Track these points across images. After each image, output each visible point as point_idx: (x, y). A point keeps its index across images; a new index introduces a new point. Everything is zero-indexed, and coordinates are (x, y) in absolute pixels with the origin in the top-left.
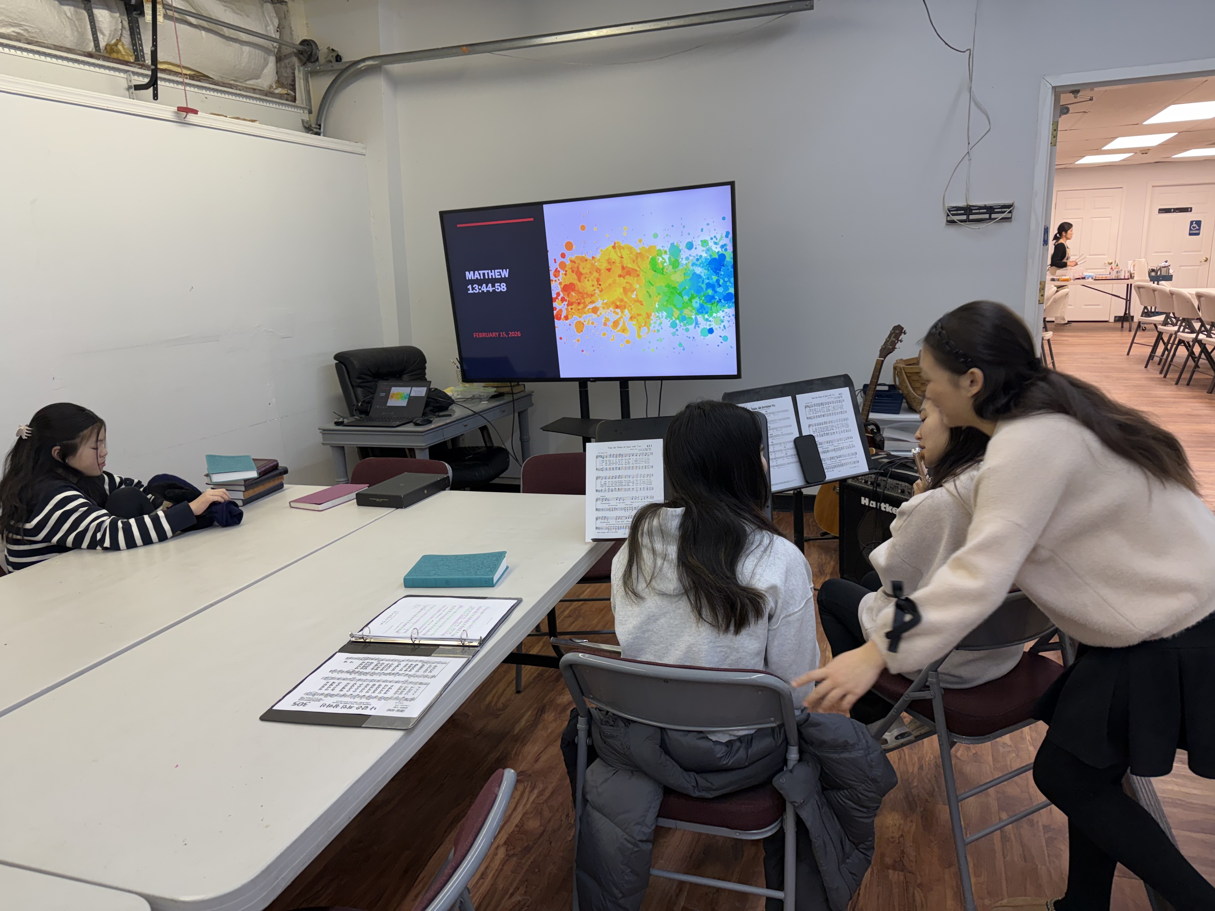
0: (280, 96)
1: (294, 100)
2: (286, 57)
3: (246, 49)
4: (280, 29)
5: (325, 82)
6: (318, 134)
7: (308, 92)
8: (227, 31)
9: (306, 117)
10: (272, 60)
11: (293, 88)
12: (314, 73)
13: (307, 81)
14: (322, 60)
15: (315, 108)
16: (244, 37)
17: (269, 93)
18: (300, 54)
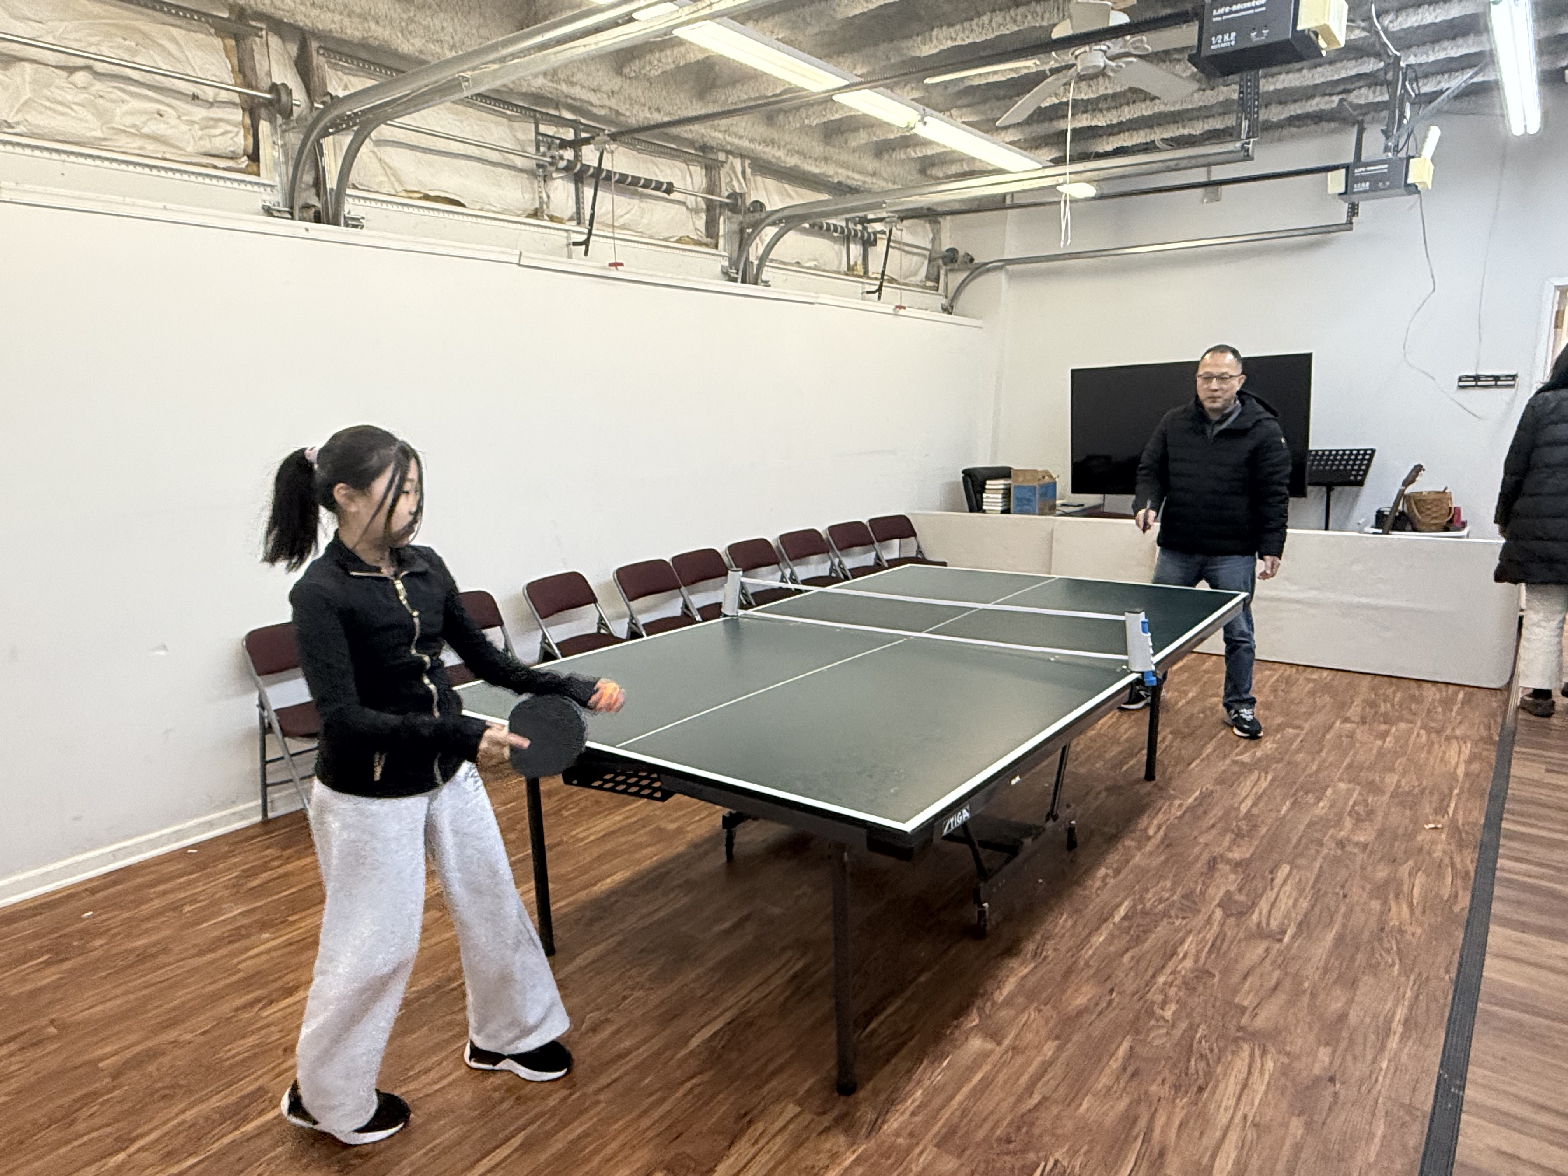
0: (930, 288)
1: (937, 290)
2: (935, 259)
3: (915, 258)
4: (933, 241)
5: (961, 276)
6: (950, 313)
7: (946, 284)
8: (906, 248)
9: (944, 301)
10: (926, 262)
11: (938, 282)
12: (951, 270)
13: (946, 275)
14: (959, 260)
15: (950, 295)
16: (915, 250)
17: (925, 287)
18: (943, 258)
